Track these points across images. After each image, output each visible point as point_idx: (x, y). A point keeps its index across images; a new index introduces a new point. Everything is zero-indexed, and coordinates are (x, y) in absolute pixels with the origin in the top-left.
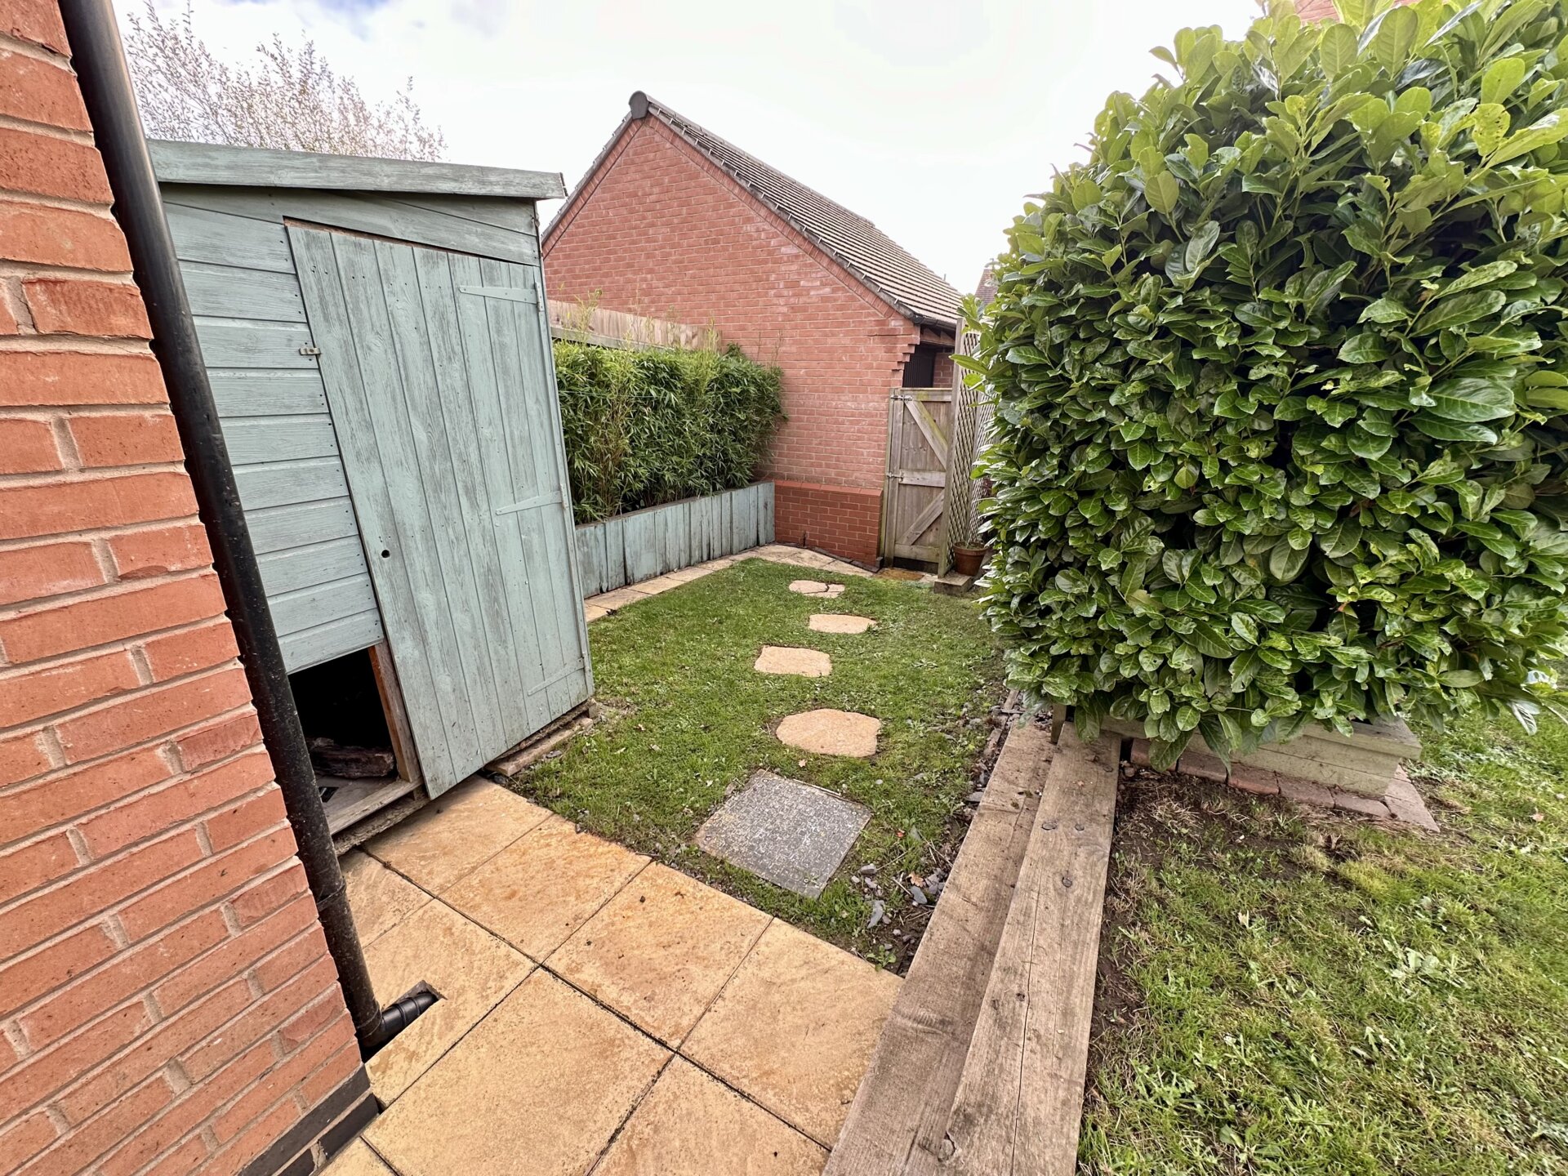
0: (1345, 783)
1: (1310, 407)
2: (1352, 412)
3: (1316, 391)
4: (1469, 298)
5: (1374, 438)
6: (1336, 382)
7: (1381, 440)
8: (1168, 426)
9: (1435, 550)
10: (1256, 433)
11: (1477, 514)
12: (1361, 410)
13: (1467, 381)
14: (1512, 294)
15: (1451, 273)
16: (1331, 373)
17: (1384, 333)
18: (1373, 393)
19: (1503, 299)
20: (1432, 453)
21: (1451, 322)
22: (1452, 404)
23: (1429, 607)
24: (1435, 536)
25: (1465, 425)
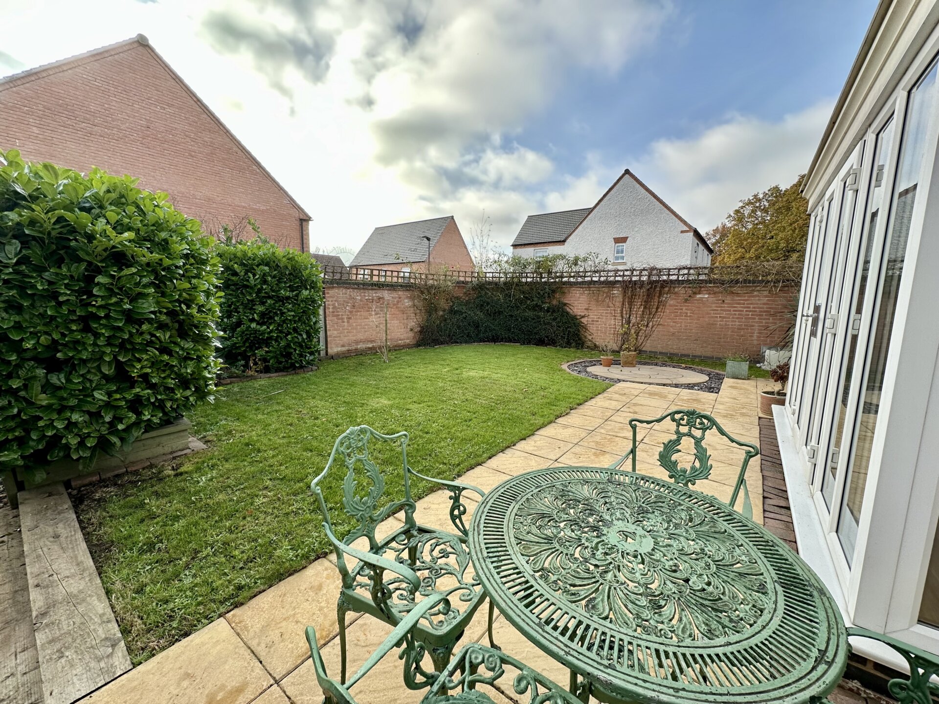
0: (174, 449)
1: (90, 310)
2: (107, 311)
3: (89, 304)
4: (129, 277)
5: (119, 319)
6: (96, 301)
7: (121, 320)
8: (26, 321)
9: (157, 353)
10: (73, 321)
11: (165, 339)
12: (110, 310)
13: (140, 301)
14: (141, 277)
15: (121, 269)
16: (93, 298)
17: (107, 286)
18: (112, 304)
19: (139, 278)
20: (140, 323)
21: (127, 283)
22: (138, 308)
23: (164, 371)
24: (156, 349)
25: (145, 313)
